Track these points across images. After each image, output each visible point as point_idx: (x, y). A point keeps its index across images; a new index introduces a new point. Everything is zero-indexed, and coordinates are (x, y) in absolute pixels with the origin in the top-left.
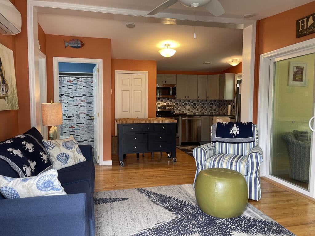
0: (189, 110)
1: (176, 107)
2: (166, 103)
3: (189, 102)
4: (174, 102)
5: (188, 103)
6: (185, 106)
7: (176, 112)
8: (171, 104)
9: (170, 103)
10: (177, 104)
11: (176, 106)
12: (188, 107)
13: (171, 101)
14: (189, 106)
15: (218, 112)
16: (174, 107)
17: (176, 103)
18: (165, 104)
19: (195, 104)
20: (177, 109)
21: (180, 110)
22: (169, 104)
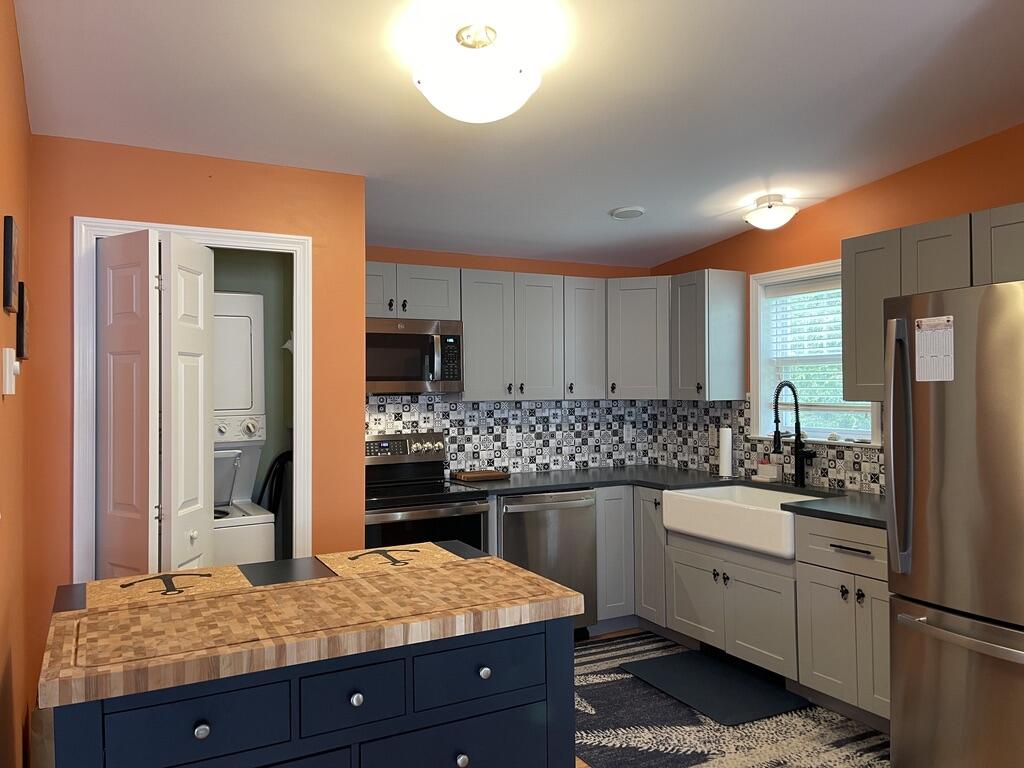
0: (519, 453)
1: (453, 440)
2: (406, 417)
3: (518, 412)
4: (446, 415)
5: (515, 417)
6: (498, 430)
7: (454, 466)
8: (430, 426)
9: (426, 420)
10: (461, 423)
11: (454, 432)
12: (512, 437)
13: (430, 408)
14: (519, 429)
15: (645, 453)
16: (447, 439)
17: (453, 416)
18: (399, 425)
19: (545, 421)
20: (461, 448)
21: (476, 455)
22: (421, 424)
